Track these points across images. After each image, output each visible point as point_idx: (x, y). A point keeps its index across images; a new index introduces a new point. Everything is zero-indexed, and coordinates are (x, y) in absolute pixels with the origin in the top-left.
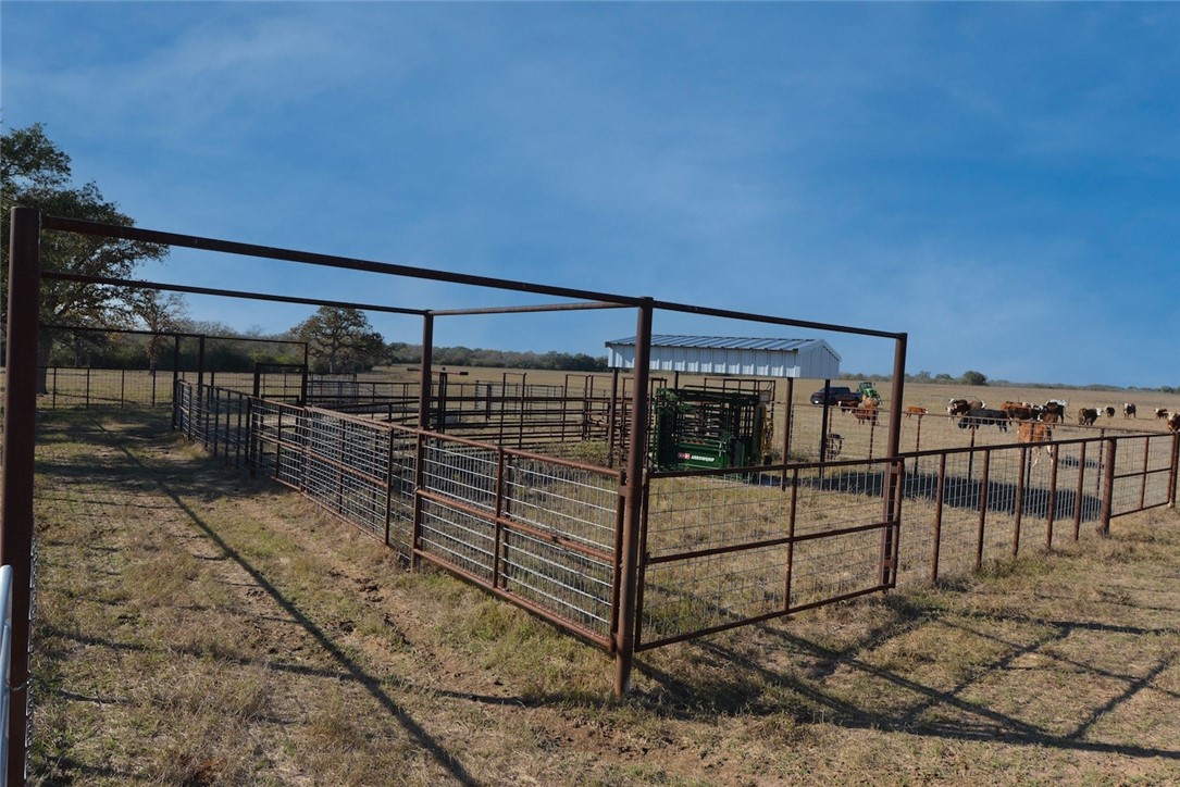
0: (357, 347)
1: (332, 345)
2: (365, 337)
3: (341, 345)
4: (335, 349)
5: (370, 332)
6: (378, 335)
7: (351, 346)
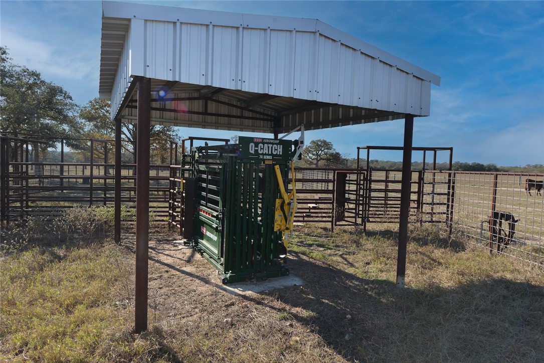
0: (328, 160)
1: (317, 159)
2: (332, 155)
3: (321, 159)
4: (318, 161)
5: (334, 152)
6: (338, 154)
7: (325, 159)
